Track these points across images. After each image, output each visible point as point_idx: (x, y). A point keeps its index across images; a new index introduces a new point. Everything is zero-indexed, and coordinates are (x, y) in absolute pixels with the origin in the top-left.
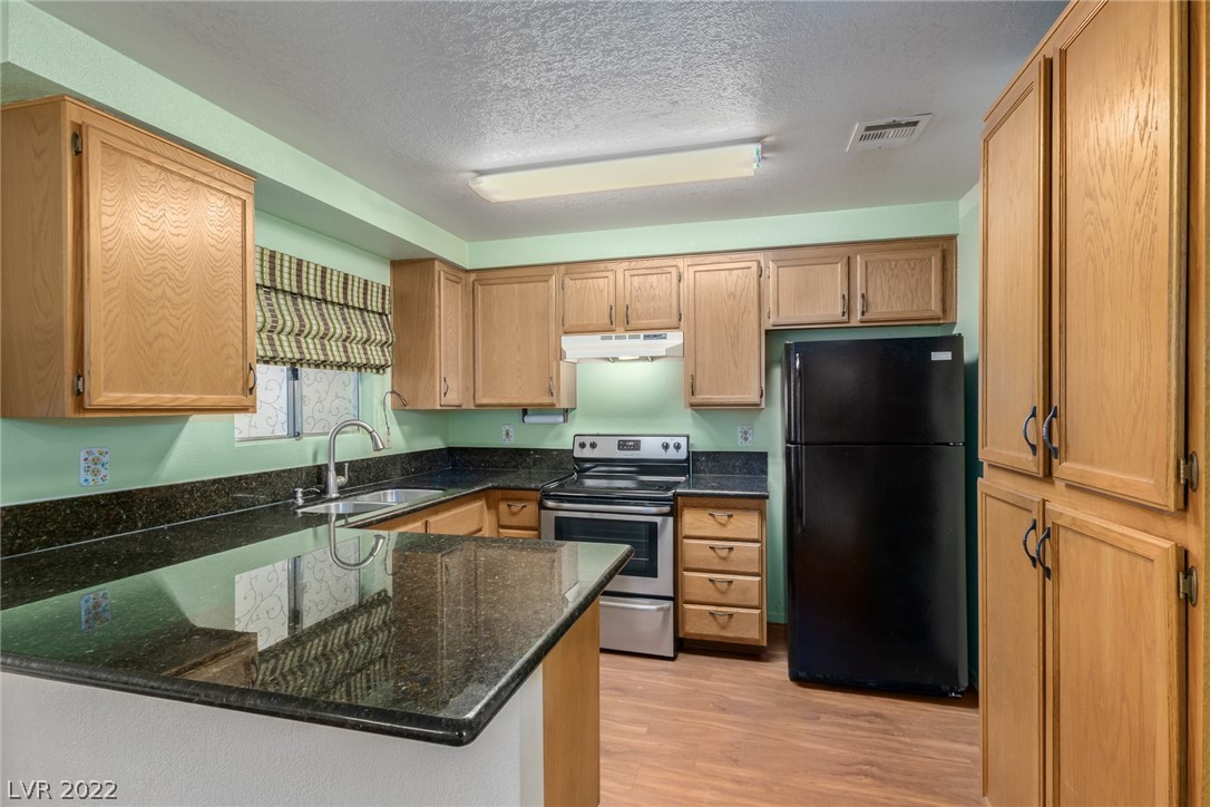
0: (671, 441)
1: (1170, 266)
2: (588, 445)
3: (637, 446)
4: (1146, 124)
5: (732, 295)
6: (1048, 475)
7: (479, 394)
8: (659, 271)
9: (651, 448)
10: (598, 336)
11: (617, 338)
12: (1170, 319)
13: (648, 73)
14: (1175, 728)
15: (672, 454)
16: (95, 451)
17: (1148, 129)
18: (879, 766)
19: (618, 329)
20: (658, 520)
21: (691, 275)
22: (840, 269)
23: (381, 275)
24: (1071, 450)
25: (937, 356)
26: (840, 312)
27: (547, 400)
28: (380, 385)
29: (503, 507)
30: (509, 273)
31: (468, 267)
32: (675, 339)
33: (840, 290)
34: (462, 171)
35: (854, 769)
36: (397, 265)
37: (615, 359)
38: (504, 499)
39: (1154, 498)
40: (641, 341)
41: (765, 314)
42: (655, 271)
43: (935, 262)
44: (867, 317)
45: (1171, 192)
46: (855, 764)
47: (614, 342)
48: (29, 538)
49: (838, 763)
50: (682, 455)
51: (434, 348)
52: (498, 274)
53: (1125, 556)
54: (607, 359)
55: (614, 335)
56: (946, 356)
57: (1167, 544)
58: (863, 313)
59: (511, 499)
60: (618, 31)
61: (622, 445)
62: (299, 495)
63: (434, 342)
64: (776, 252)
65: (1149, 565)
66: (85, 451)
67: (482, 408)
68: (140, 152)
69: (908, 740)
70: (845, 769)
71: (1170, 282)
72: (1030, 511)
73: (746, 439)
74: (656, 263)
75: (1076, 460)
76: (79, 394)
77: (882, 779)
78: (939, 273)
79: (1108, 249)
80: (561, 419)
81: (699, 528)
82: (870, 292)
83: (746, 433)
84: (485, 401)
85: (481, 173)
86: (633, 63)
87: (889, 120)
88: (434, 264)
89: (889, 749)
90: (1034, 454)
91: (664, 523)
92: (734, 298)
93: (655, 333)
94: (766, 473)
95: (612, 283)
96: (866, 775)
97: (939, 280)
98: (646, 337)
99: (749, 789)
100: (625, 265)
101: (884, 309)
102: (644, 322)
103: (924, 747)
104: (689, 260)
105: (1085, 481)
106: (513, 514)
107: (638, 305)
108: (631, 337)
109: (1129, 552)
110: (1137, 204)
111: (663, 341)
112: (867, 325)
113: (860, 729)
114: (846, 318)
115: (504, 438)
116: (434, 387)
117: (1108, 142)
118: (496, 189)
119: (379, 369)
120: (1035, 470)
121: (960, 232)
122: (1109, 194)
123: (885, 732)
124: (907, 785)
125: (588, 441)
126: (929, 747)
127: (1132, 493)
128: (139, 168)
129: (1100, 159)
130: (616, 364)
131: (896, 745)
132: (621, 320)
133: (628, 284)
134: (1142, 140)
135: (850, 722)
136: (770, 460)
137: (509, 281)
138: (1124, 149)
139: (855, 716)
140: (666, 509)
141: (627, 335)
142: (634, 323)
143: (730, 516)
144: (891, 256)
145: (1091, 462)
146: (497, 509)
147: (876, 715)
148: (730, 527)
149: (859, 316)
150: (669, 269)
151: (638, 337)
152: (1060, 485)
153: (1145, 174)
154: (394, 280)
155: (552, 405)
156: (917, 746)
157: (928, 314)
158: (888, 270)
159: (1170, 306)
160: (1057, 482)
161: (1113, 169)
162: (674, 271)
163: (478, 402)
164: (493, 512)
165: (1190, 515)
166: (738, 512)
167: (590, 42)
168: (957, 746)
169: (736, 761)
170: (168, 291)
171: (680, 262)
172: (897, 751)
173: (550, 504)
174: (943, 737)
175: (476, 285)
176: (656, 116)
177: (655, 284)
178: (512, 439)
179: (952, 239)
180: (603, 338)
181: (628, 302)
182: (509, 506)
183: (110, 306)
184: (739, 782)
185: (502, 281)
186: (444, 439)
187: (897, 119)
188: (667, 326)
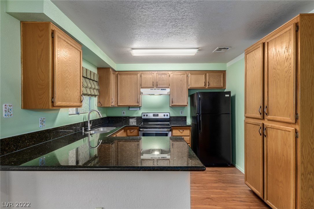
0: (166, 114)
1: (294, 83)
2: (146, 115)
3: (158, 115)
4: (288, 59)
5: (181, 80)
6: (264, 118)
7: (119, 103)
8: (165, 74)
9: (161, 116)
10: (150, 89)
11: (154, 89)
12: (294, 92)
13: (185, 33)
14: (295, 158)
15: (166, 117)
16: (42, 118)
17: (288, 60)
18: (222, 180)
19: (154, 87)
20: (167, 132)
21: (172, 75)
22: (204, 76)
23: (95, 71)
24: (270, 114)
25: (226, 96)
26: (204, 85)
27: (137, 104)
28: (95, 100)
29: (128, 131)
30: (127, 72)
31: (116, 70)
32: (168, 90)
33: (204, 81)
34: (129, 48)
35: (218, 181)
36: (99, 69)
37: (154, 95)
38: (129, 129)
39: (291, 121)
40: (160, 90)
41: (188, 85)
42: (164, 74)
43: (222, 76)
44: (209, 87)
45: (294, 71)
46: (217, 180)
47: (153, 90)
48: (30, 143)
49: (214, 181)
50: (168, 117)
51: (110, 91)
52: (124, 72)
53: (283, 131)
54: (150, 95)
55: (153, 89)
56: (228, 96)
57: (293, 128)
58: (208, 86)
59: (130, 129)
60: (185, 25)
61: (154, 115)
62: (83, 129)
63: (110, 89)
64: (191, 71)
65: (289, 132)
66: (40, 118)
67: (119, 106)
68: (64, 38)
69: (224, 175)
70: (216, 182)
71: (294, 85)
72: (259, 125)
73: (182, 113)
74: (164, 72)
75: (270, 115)
76: (53, 102)
77: (223, 182)
78: (223, 78)
79: (279, 79)
80: (139, 109)
81: (176, 134)
82: (210, 81)
83: (182, 112)
84: (120, 105)
85: (133, 49)
86: (184, 31)
87: (224, 47)
88: (110, 69)
89: (222, 177)
90: (261, 115)
91: (169, 133)
92: (182, 81)
93: (163, 89)
94: (186, 121)
95: (153, 76)
96: (220, 182)
97: (223, 80)
98: (161, 89)
99: (200, 188)
100: (156, 72)
101: (212, 85)
102: (161, 86)
103: (228, 176)
104: (171, 72)
105: (274, 119)
106: (131, 133)
107: (160, 82)
108: (158, 89)
109: (284, 131)
110: (286, 72)
111: (165, 90)
112: (209, 88)
113: (215, 174)
114: (205, 87)
115: (123, 114)
116: (110, 101)
117: (279, 60)
118: (135, 53)
119: (95, 96)
120: (261, 117)
121: (227, 70)
122: (279, 69)
123: (220, 174)
124: (228, 183)
125: (146, 114)
126: (229, 176)
127: (285, 121)
128: (63, 42)
129: (277, 63)
130: (154, 96)
131: (223, 176)
132: (155, 85)
133: (157, 77)
134: (287, 62)
135: (212, 173)
136: (187, 118)
137: (127, 74)
138: (283, 62)
139: (213, 171)
140: (169, 130)
141: (157, 89)
142: (158, 86)
143: (183, 131)
144: (214, 74)
145: (275, 116)
146: (127, 132)
147: (217, 171)
148: (183, 133)
149: (208, 87)
150: (167, 74)
151: (159, 89)
152: (266, 120)
153: (288, 67)
154: (98, 72)
155: (138, 105)
156: (227, 176)
157: (221, 87)
158: (213, 77)
159: (294, 89)
160: (265, 120)
161: (280, 65)
162: (168, 75)
163: (118, 105)
164: (126, 132)
165: (297, 123)
166: (185, 130)
167: (178, 26)
168: (233, 175)
169: (195, 183)
170: (68, 75)
171: (169, 72)
172: (223, 177)
173: (141, 130)
174: (230, 173)
175: (118, 75)
176: (181, 42)
177: (164, 77)
178: (125, 114)
179: (225, 71)
180: (151, 89)
181: (157, 81)
182: (130, 131)
183: (58, 79)
184: (198, 187)
185: (125, 74)
186: (106, 115)
187: (225, 47)
188: (167, 87)
